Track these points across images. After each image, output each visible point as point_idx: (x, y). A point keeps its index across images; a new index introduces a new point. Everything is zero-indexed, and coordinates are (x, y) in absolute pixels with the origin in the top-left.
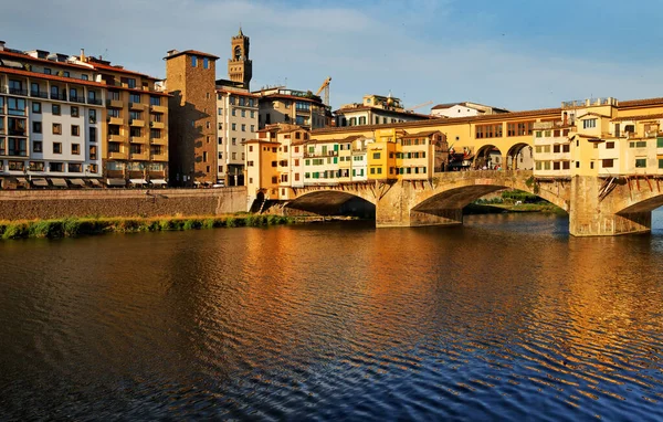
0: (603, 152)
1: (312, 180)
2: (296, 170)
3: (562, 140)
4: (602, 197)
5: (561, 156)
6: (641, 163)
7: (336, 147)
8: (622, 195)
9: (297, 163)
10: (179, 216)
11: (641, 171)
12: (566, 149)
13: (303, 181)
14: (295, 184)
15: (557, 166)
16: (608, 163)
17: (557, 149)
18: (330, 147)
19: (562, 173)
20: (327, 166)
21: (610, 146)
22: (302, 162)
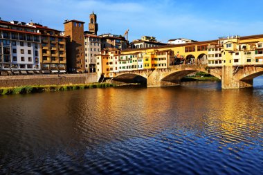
0: (234, 56)
1: (122, 70)
2: (116, 66)
3: (218, 52)
4: (234, 74)
5: (218, 58)
6: (249, 60)
7: (131, 57)
8: (242, 73)
9: (116, 63)
10: (71, 84)
11: (249, 63)
12: (220, 55)
13: (119, 70)
14: (115, 71)
15: (216, 62)
16: (236, 61)
17: (216, 55)
18: (129, 57)
19: (218, 65)
20: (128, 64)
21: (237, 54)
22: (118, 62)
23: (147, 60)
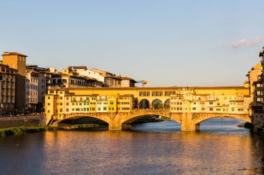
0: (193, 105)
1: (75, 111)
2: (67, 107)
3: (180, 101)
4: (193, 118)
5: (179, 106)
6: (203, 109)
7: (88, 99)
8: (197, 118)
9: (67, 104)
11: (203, 111)
12: (181, 104)
13: (70, 112)
14: (66, 113)
15: (178, 109)
16: (194, 109)
17: (178, 103)
18: (84, 98)
19: (180, 111)
20: (83, 106)
21: (195, 103)
22: (70, 104)
23: (112, 103)
